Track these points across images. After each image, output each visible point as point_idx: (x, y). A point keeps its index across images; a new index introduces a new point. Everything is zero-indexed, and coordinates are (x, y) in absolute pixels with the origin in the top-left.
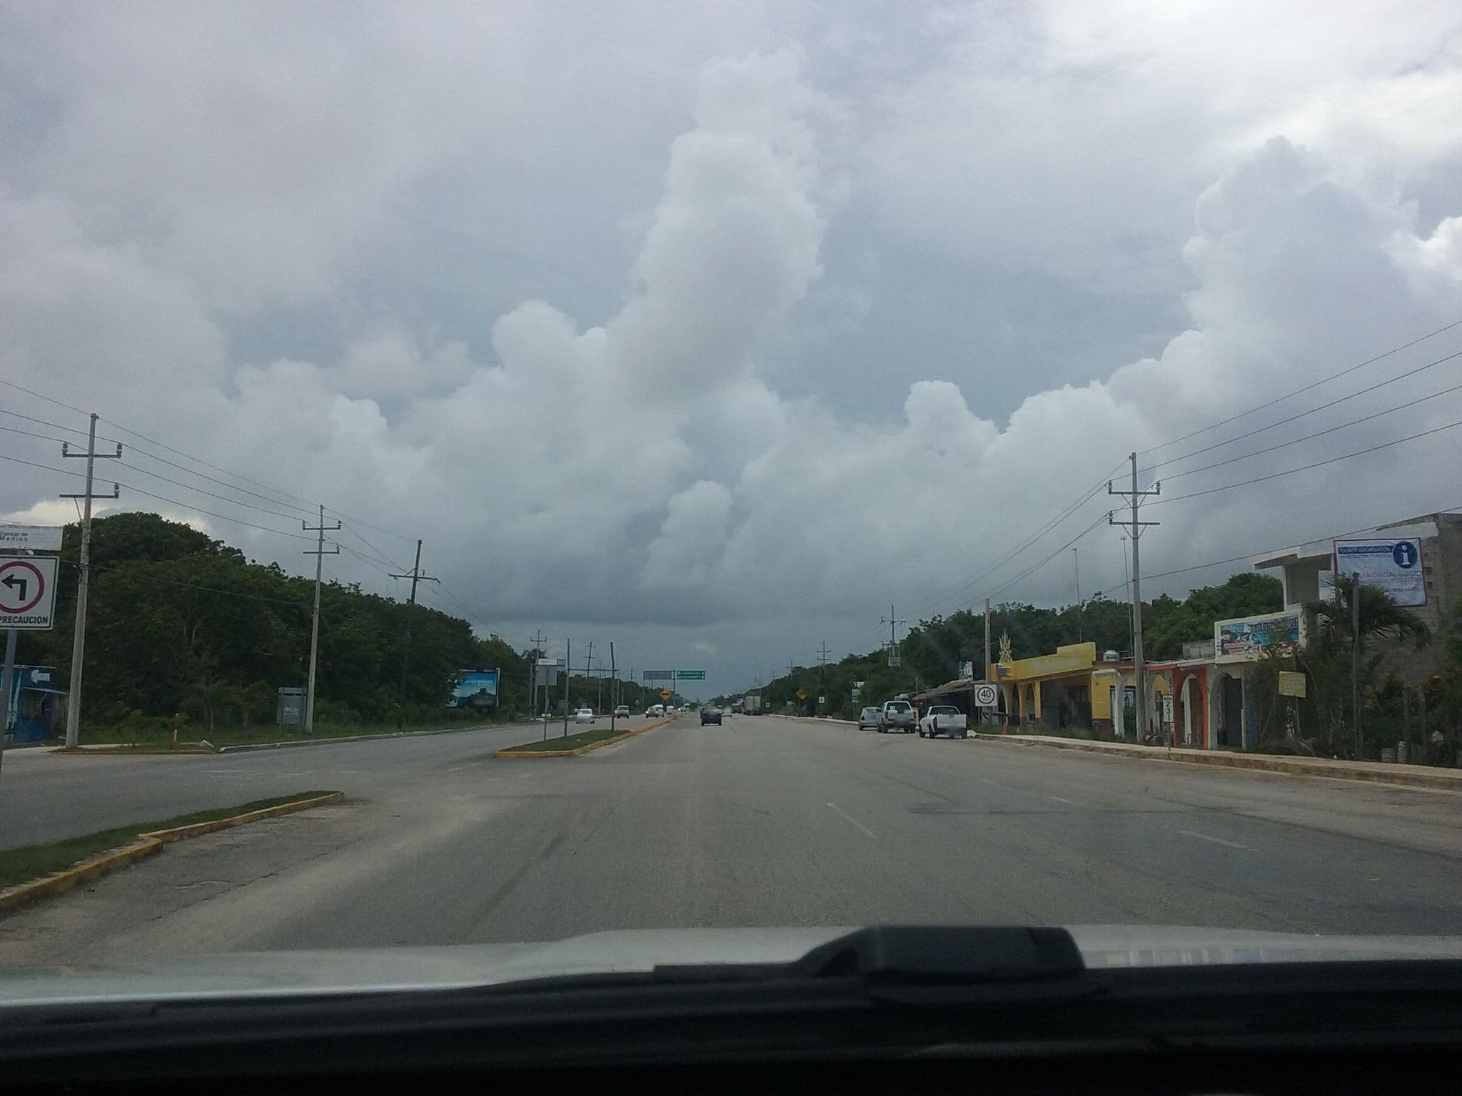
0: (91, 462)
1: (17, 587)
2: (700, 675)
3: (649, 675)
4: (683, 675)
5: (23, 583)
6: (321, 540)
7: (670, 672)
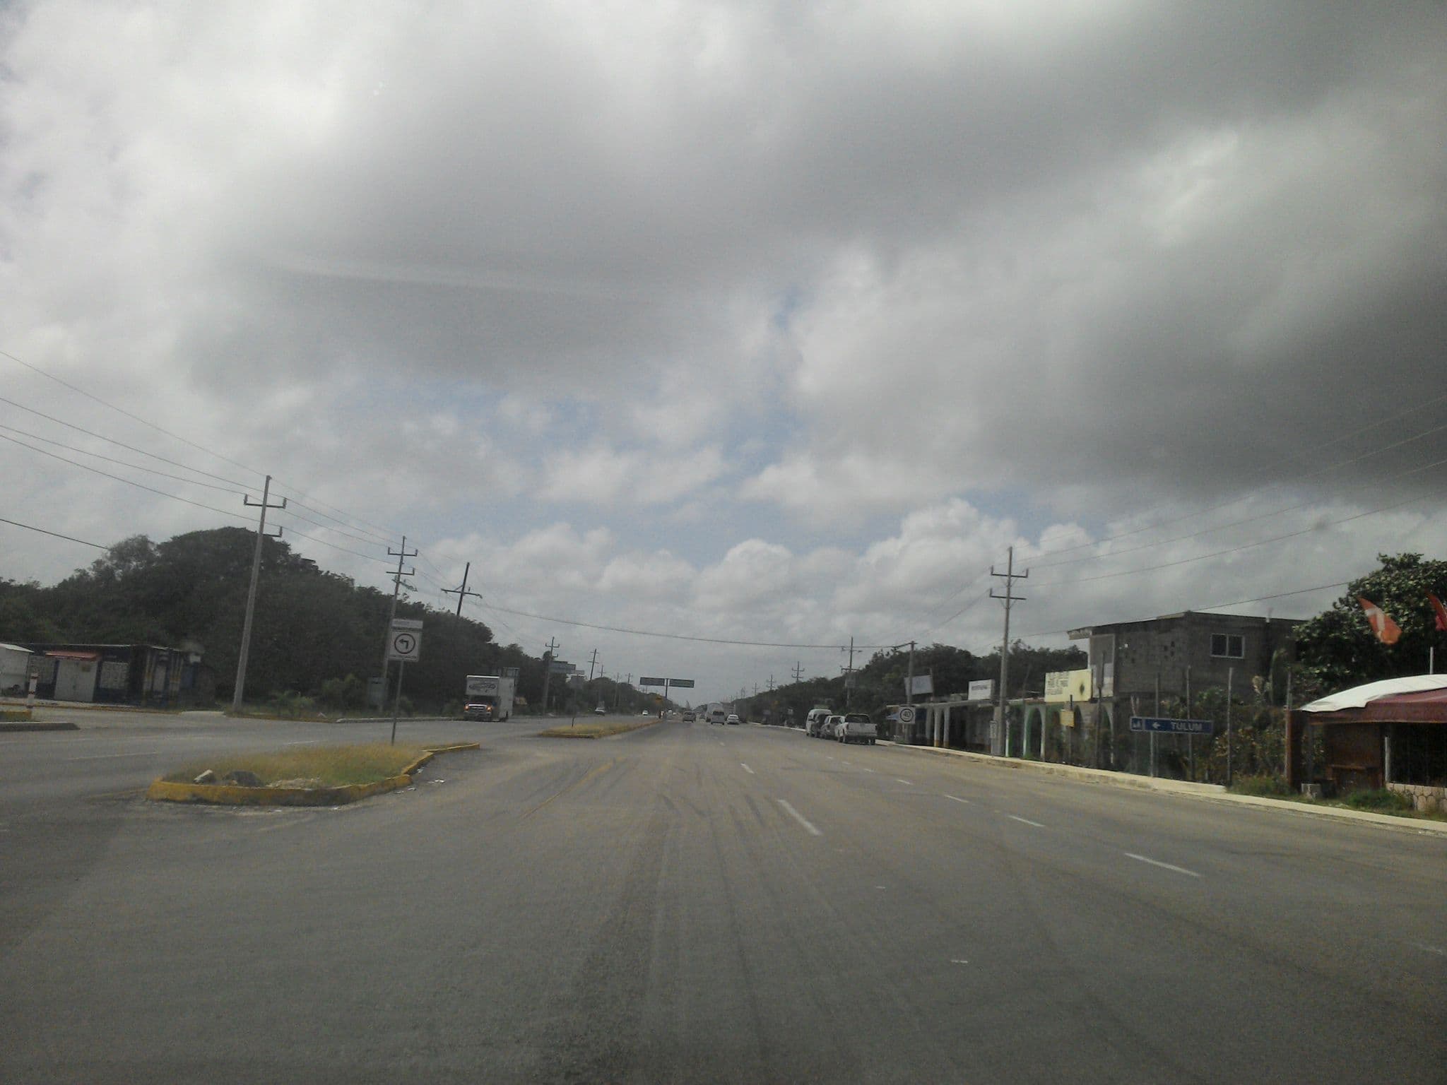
0: (264, 511)
1: (405, 644)
2: (689, 684)
3: (645, 681)
4: (676, 683)
5: (407, 642)
6: (401, 563)
7: (664, 679)
